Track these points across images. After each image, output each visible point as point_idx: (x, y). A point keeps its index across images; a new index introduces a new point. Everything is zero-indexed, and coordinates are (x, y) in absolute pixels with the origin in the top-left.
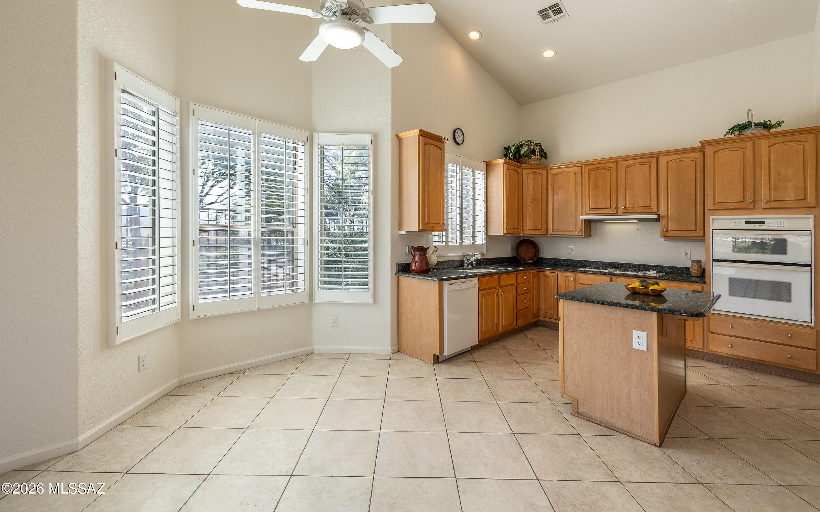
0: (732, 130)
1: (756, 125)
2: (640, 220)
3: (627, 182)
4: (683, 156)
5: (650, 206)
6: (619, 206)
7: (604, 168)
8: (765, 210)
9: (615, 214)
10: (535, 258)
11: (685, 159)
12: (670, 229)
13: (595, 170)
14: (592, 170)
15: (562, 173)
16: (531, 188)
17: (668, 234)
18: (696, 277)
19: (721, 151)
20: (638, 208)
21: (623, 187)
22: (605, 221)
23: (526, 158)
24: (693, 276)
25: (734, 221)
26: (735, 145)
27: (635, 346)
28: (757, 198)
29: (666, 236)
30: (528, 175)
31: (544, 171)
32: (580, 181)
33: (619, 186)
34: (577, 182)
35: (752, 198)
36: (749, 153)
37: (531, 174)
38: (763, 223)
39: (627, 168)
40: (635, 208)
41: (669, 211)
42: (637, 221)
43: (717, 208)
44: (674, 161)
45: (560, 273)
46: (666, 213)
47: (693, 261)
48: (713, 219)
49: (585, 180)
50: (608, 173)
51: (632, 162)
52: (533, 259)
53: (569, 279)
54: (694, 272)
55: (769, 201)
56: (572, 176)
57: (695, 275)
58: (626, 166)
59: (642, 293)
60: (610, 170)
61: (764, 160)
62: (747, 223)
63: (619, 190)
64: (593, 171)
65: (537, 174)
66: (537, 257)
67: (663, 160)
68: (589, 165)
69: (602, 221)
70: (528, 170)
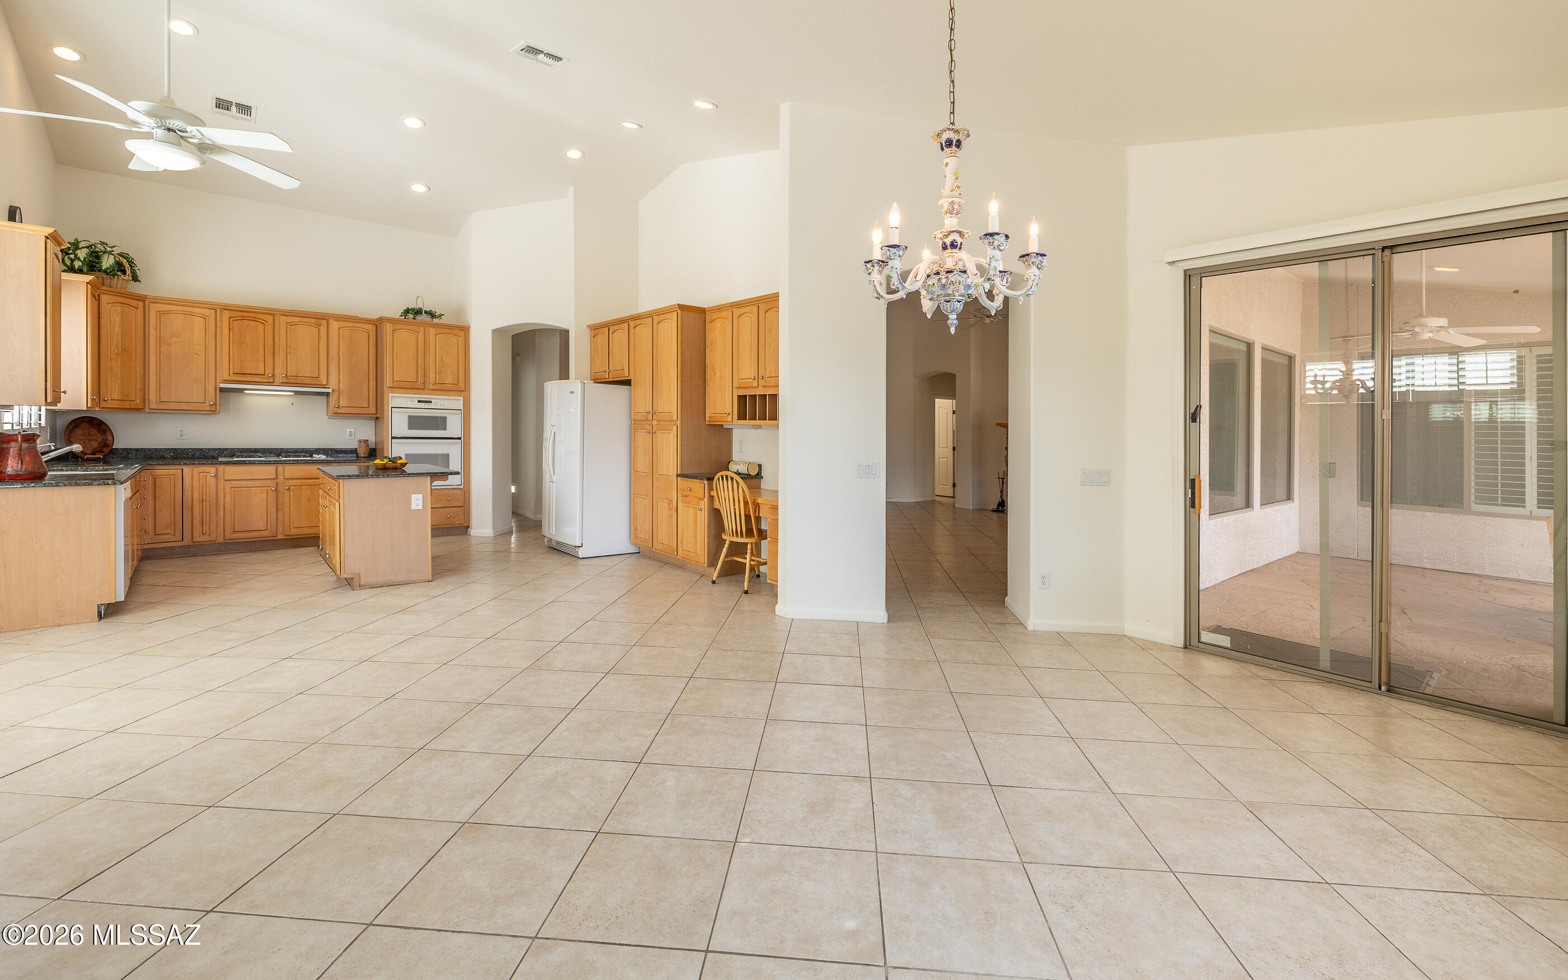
0: (407, 311)
1: (426, 312)
2: (297, 393)
3: (288, 343)
4: (356, 325)
5: (318, 378)
6: (276, 373)
7: (254, 319)
8: (433, 392)
9: (271, 384)
10: (106, 450)
11: (358, 329)
12: (341, 405)
13: (240, 320)
14: (234, 319)
15: (176, 312)
16: (117, 329)
17: (340, 411)
18: (365, 457)
19: (399, 331)
20: (303, 378)
21: (283, 350)
22: (245, 391)
23: (105, 276)
24: (361, 457)
25: (409, 400)
26: (411, 327)
27: (414, 507)
28: (427, 380)
29: (337, 414)
30: (110, 305)
31: (141, 304)
32: (212, 330)
33: (277, 348)
34: (207, 332)
35: (423, 379)
36: (421, 336)
37: (117, 304)
38: (431, 402)
39: (288, 326)
40: (299, 378)
41: (341, 385)
42: (293, 393)
43: (395, 386)
44: (346, 328)
45: (187, 470)
46: (337, 387)
47: (360, 441)
48: (392, 397)
49: (221, 330)
50: (261, 327)
51: (296, 319)
52: (101, 451)
53: (206, 476)
54: (362, 452)
55: (435, 383)
56: (198, 322)
57: (364, 456)
58: (287, 323)
59: (391, 467)
60: (264, 324)
61: (432, 346)
62: (419, 401)
63: (276, 352)
64: (236, 320)
65: (128, 306)
66: (109, 449)
67: (334, 325)
68: (230, 310)
69: (241, 391)
70: (111, 297)
